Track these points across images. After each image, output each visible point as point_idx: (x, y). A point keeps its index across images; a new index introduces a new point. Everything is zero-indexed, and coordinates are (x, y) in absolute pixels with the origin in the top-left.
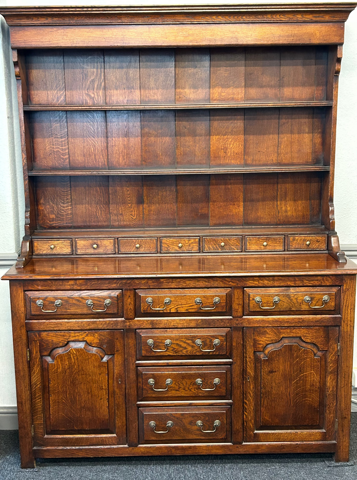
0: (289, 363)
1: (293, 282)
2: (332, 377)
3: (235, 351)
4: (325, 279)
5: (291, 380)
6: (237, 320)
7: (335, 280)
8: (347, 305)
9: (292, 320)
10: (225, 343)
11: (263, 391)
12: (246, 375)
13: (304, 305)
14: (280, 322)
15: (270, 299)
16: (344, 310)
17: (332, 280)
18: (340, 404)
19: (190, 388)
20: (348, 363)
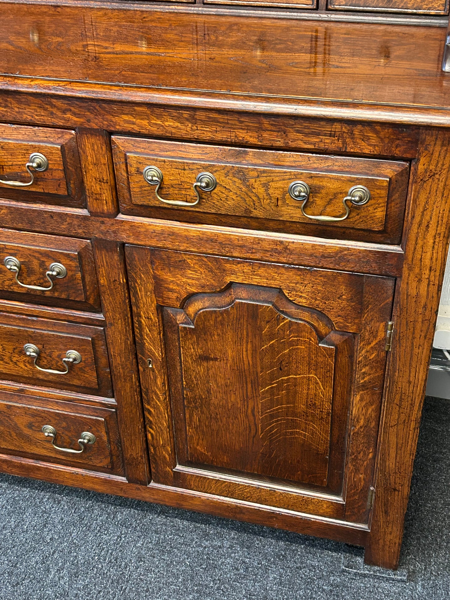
0: (249, 346)
1: (255, 134)
2: (367, 398)
3: (107, 297)
4: (356, 132)
5: (256, 384)
6: (103, 222)
7: (392, 141)
8: (425, 223)
9: (253, 243)
10: (79, 275)
11: (187, 395)
12: (143, 355)
13: (288, 205)
14: (221, 243)
15: (188, 177)
16: (412, 236)
17: (382, 140)
18: (384, 461)
19: (14, 359)
20: (412, 374)
